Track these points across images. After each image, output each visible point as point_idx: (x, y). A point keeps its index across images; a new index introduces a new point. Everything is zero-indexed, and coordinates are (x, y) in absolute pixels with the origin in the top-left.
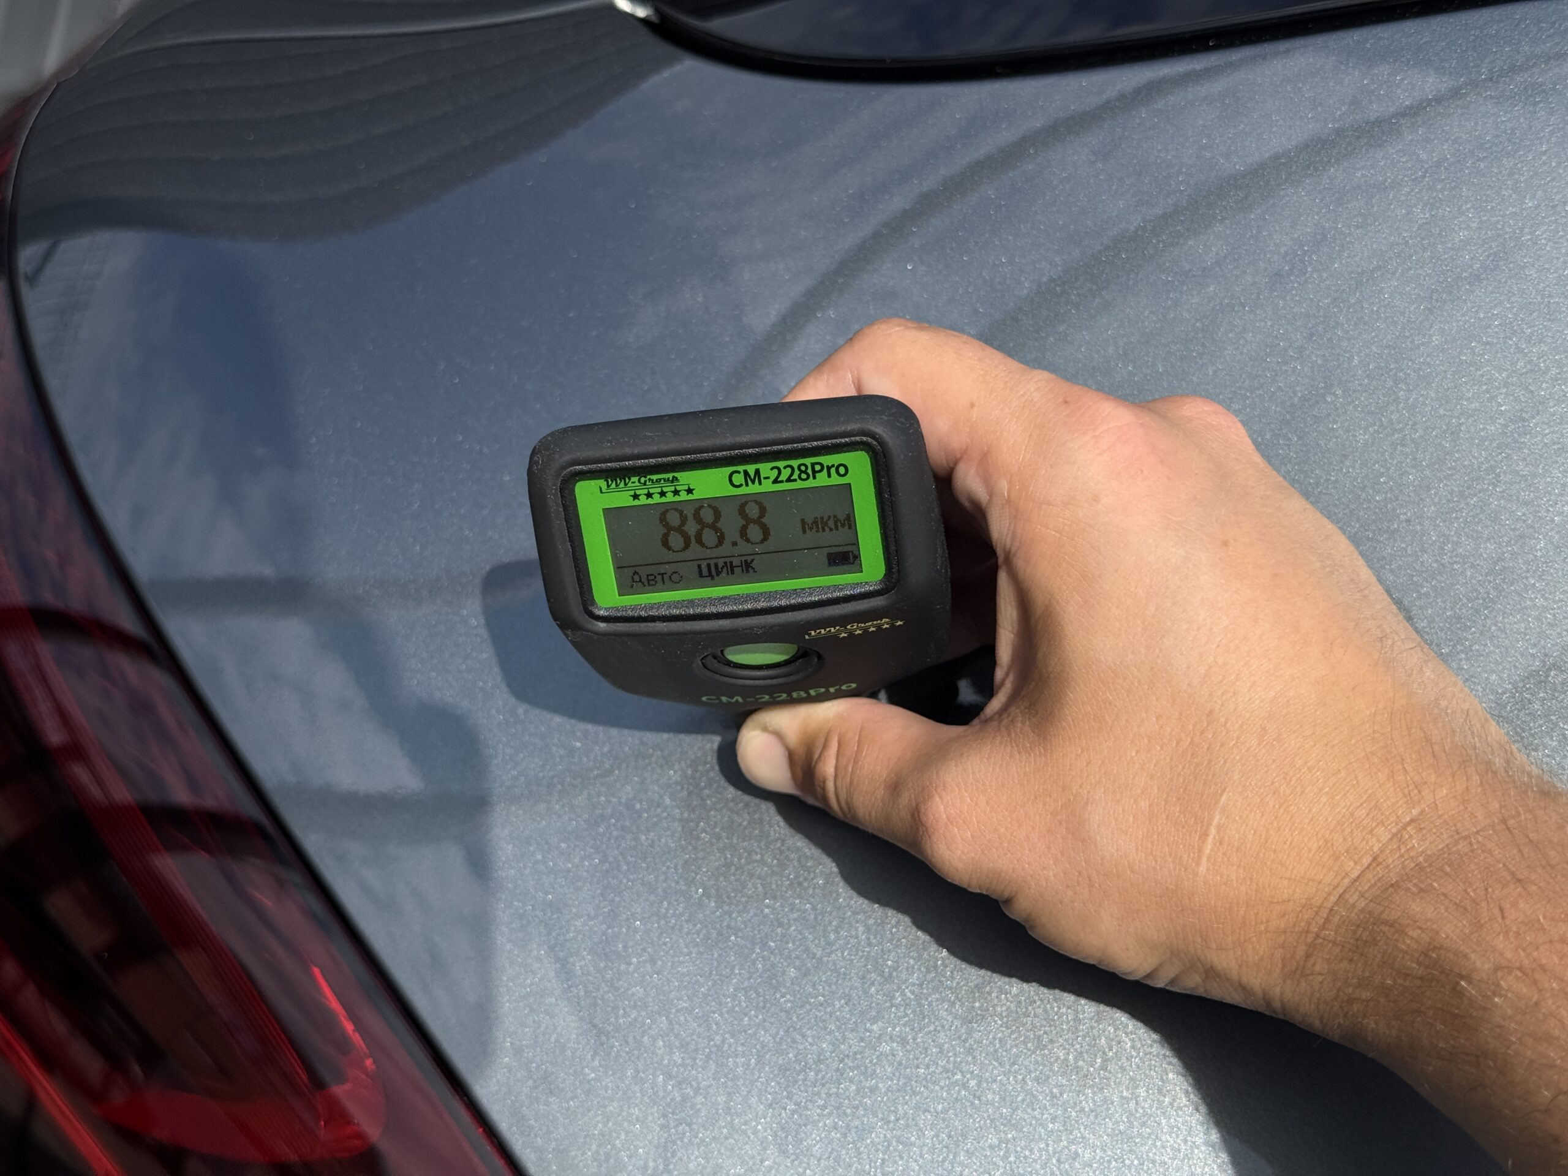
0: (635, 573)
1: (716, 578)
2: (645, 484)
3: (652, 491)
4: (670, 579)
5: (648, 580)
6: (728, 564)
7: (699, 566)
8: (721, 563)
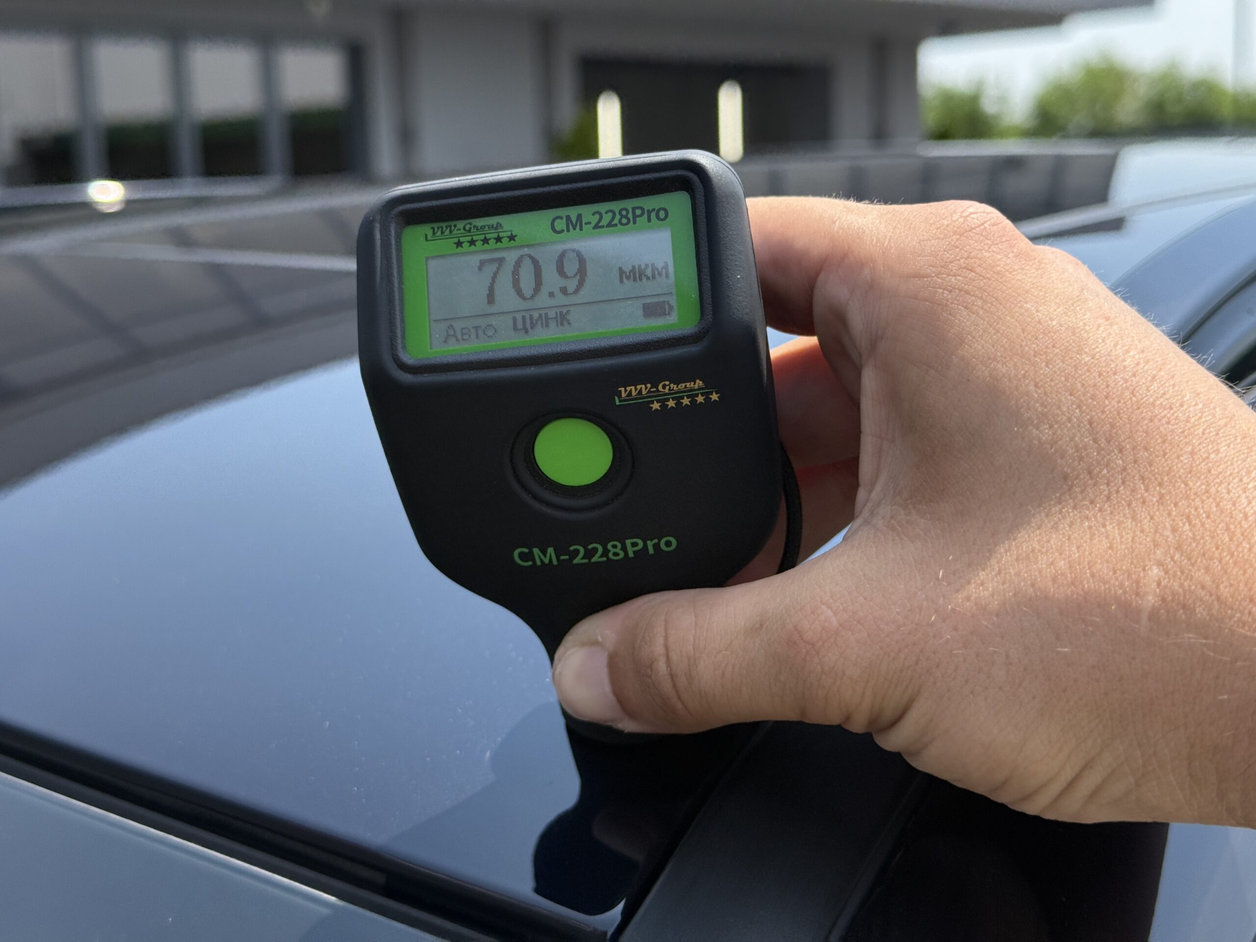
0: (451, 326)
1: (529, 329)
2: (469, 231)
3: (475, 238)
4: (484, 331)
5: (463, 334)
6: (543, 315)
7: (515, 319)
8: (536, 315)
